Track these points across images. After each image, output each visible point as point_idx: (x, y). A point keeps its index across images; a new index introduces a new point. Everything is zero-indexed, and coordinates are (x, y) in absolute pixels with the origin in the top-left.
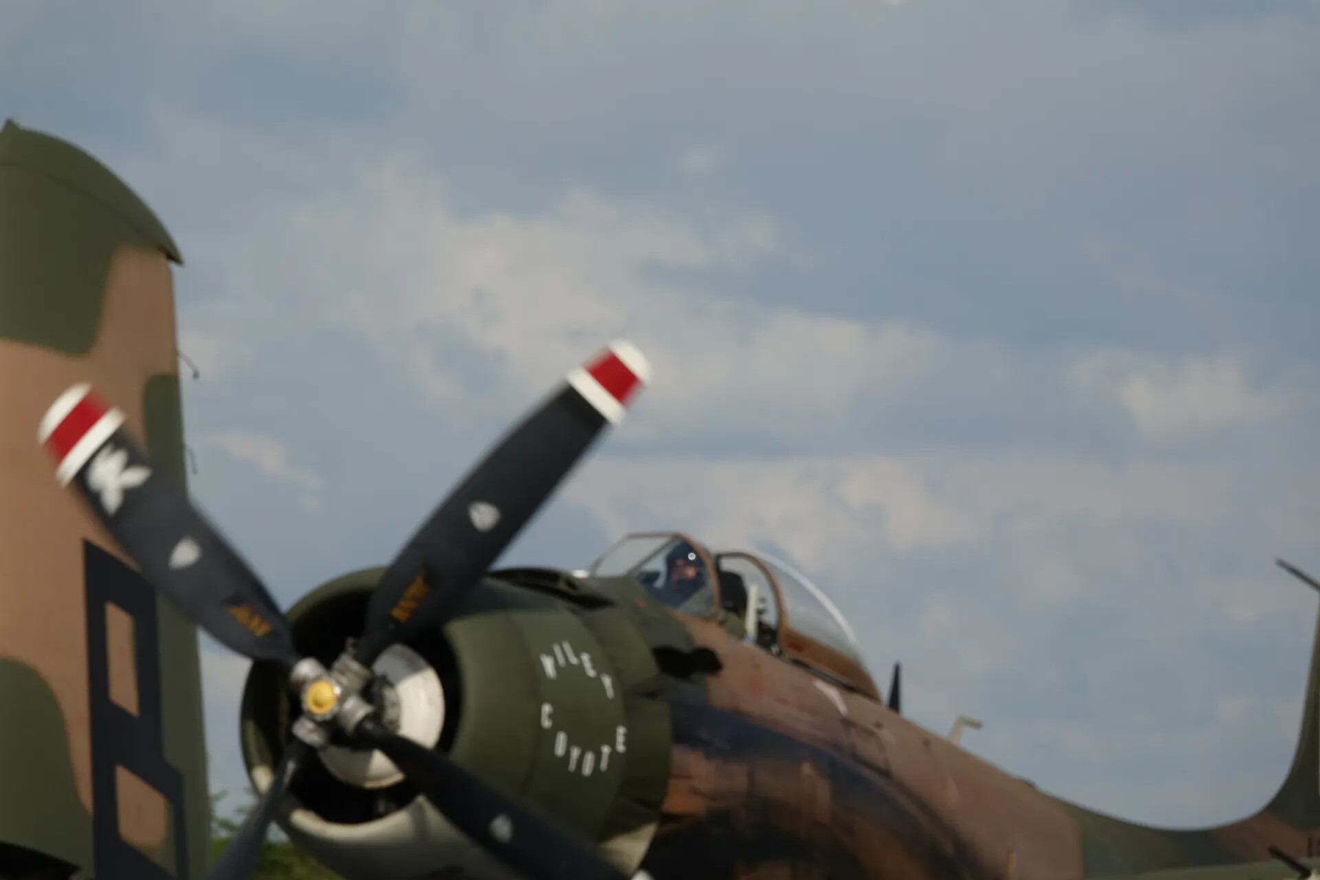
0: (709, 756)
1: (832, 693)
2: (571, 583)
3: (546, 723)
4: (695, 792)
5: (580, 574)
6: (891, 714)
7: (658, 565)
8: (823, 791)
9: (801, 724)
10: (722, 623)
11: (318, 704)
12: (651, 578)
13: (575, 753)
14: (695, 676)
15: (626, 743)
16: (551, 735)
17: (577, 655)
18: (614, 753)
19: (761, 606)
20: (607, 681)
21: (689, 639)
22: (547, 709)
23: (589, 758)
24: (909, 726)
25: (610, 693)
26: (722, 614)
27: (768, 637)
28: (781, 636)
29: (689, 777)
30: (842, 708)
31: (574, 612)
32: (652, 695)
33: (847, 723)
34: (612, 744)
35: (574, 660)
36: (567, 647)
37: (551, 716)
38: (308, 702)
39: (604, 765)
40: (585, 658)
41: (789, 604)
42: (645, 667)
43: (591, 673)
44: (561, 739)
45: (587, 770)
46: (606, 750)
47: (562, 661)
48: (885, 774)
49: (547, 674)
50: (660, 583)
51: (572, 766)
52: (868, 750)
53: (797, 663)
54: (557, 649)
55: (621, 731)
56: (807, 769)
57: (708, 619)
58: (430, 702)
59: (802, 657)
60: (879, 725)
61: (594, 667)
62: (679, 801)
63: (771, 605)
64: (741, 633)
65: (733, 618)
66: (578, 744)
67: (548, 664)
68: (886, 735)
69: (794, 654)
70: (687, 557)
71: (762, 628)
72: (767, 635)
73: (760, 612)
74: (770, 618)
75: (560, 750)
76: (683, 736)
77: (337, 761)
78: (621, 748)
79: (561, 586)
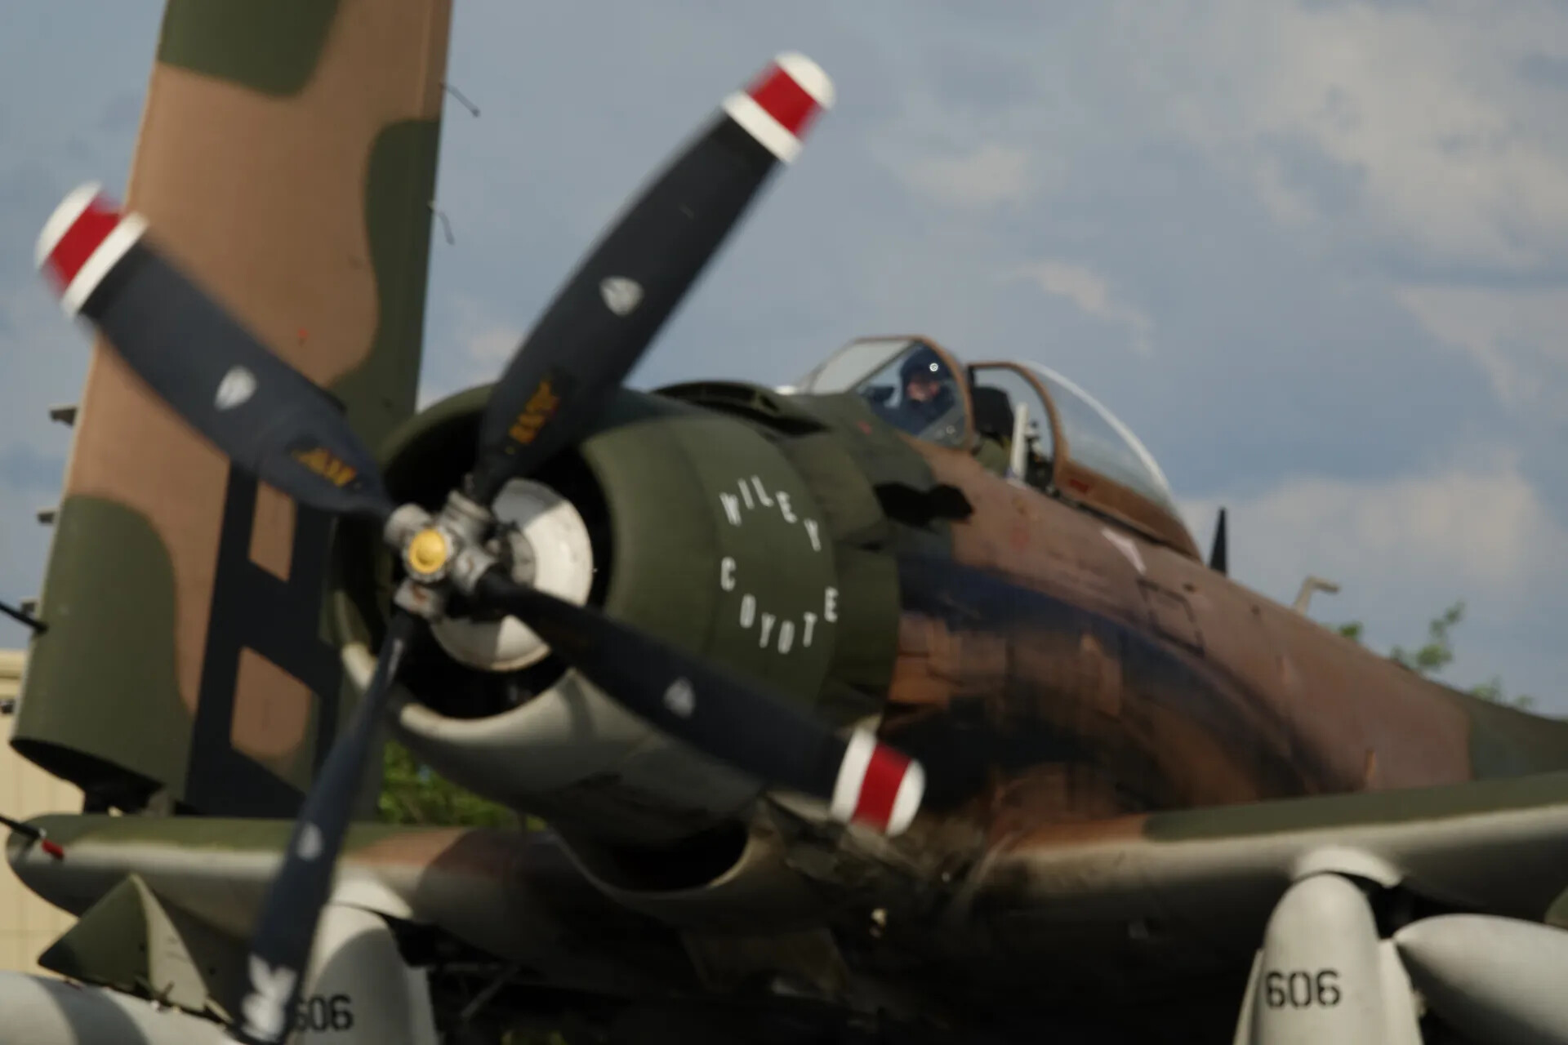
0: (952, 628)
1: (1127, 546)
2: (769, 400)
3: (728, 584)
4: (933, 674)
5: (785, 390)
6: (1215, 575)
7: (891, 378)
8: (1111, 674)
9: (1082, 586)
10: (975, 452)
11: (423, 561)
12: (880, 395)
13: (768, 622)
14: (936, 523)
15: (837, 610)
16: (735, 599)
17: (771, 494)
18: (821, 622)
19: (1031, 432)
20: (812, 528)
21: (928, 473)
22: (728, 564)
23: (788, 629)
24: (1236, 590)
25: (816, 544)
26: (975, 439)
27: (1041, 473)
28: (1058, 470)
29: (926, 655)
30: (1140, 566)
31: (769, 438)
32: (873, 547)
33: (1144, 584)
34: (820, 611)
35: (766, 501)
36: (757, 482)
37: (732, 574)
38: (412, 557)
39: (808, 639)
40: (782, 497)
41: (1068, 430)
42: (864, 511)
43: (790, 518)
44: (748, 604)
45: (785, 645)
46: (810, 619)
47: (749, 502)
48: (1198, 651)
49: (730, 520)
50: (895, 401)
51: (764, 641)
52: (1173, 618)
53: (1083, 507)
54: (743, 487)
55: (831, 593)
56: (1088, 644)
57: (956, 449)
58: (575, 557)
59: (1090, 499)
60: (1190, 588)
61: (793, 511)
62: (909, 687)
63: (1044, 431)
64: (1004, 469)
65: (990, 446)
66: (771, 612)
67: (730, 505)
68: (1199, 600)
69: (1075, 495)
70: (929, 369)
71: (1033, 461)
72: (1039, 470)
73: (1030, 440)
74: (1043, 448)
75: (747, 619)
76: (916, 600)
77: (455, 637)
78: (831, 616)
79: (756, 405)
